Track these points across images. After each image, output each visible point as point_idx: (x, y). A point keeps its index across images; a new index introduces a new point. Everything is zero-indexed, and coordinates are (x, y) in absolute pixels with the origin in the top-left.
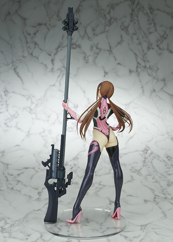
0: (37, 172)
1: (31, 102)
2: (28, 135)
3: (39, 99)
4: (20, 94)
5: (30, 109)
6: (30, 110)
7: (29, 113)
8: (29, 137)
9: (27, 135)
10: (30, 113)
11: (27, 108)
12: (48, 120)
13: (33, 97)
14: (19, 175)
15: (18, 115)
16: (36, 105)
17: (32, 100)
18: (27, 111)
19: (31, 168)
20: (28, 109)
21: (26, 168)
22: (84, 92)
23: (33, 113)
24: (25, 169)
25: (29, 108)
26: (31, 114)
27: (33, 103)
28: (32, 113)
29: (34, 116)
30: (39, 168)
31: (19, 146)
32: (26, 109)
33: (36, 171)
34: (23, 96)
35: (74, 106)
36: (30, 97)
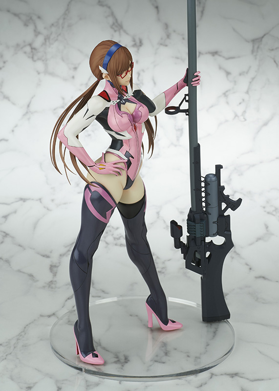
0: (48, 209)
1: (35, 31)
2: (27, 113)
3: (53, 25)
4: (8, 11)
5: (32, 49)
6: (32, 52)
7: (29, 57)
8: (29, 119)
9: (24, 115)
10: (33, 58)
11: (25, 46)
12: (73, 77)
13: (39, 17)
14: (6, 217)
15: (4, 62)
16: (45, 39)
17: (36, 27)
18: (25, 53)
19: (33, 200)
20: (28, 49)
21: (21, 199)
22: (157, 7)
23: (39, 59)
24: (21, 202)
25: (30, 45)
26: (35, 61)
27: (39, 33)
28: (35, 58)
29: (40, 65)
30: (53, 200)
31: (7, 140)
32: (22, 48)
33: (45, 207)
34: (16, 15)
35: (133, 43)
36: (31, 18)
